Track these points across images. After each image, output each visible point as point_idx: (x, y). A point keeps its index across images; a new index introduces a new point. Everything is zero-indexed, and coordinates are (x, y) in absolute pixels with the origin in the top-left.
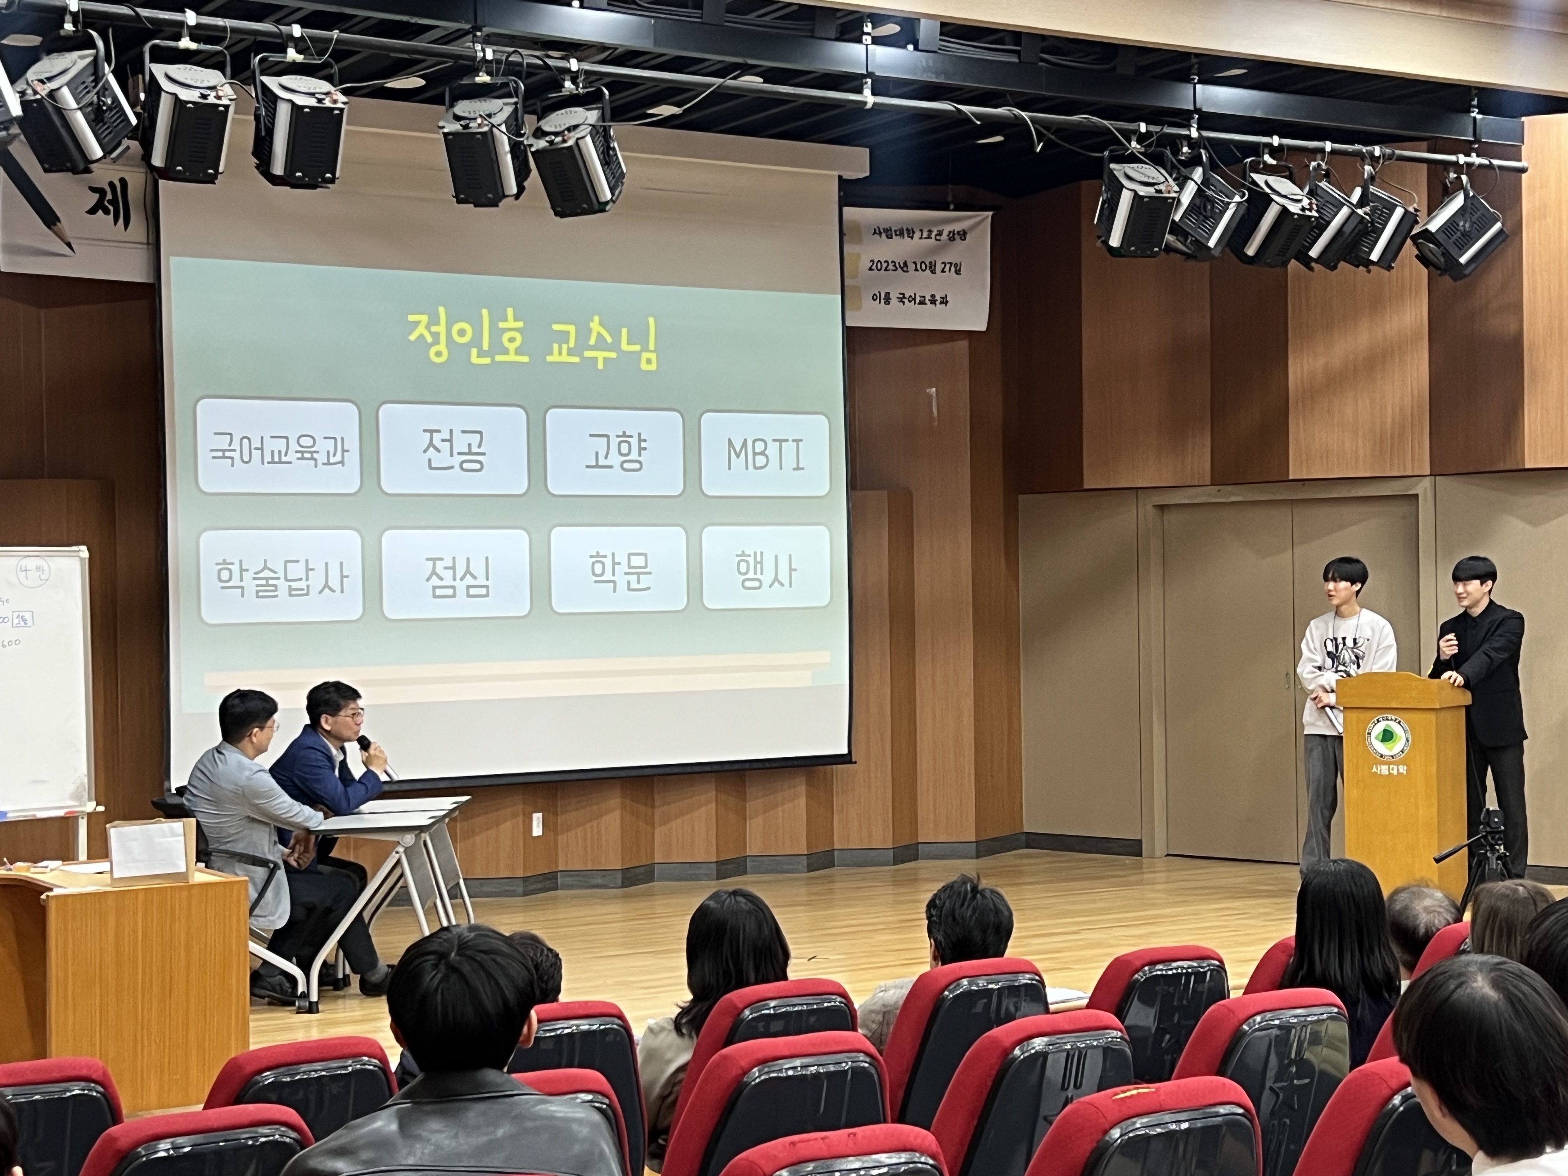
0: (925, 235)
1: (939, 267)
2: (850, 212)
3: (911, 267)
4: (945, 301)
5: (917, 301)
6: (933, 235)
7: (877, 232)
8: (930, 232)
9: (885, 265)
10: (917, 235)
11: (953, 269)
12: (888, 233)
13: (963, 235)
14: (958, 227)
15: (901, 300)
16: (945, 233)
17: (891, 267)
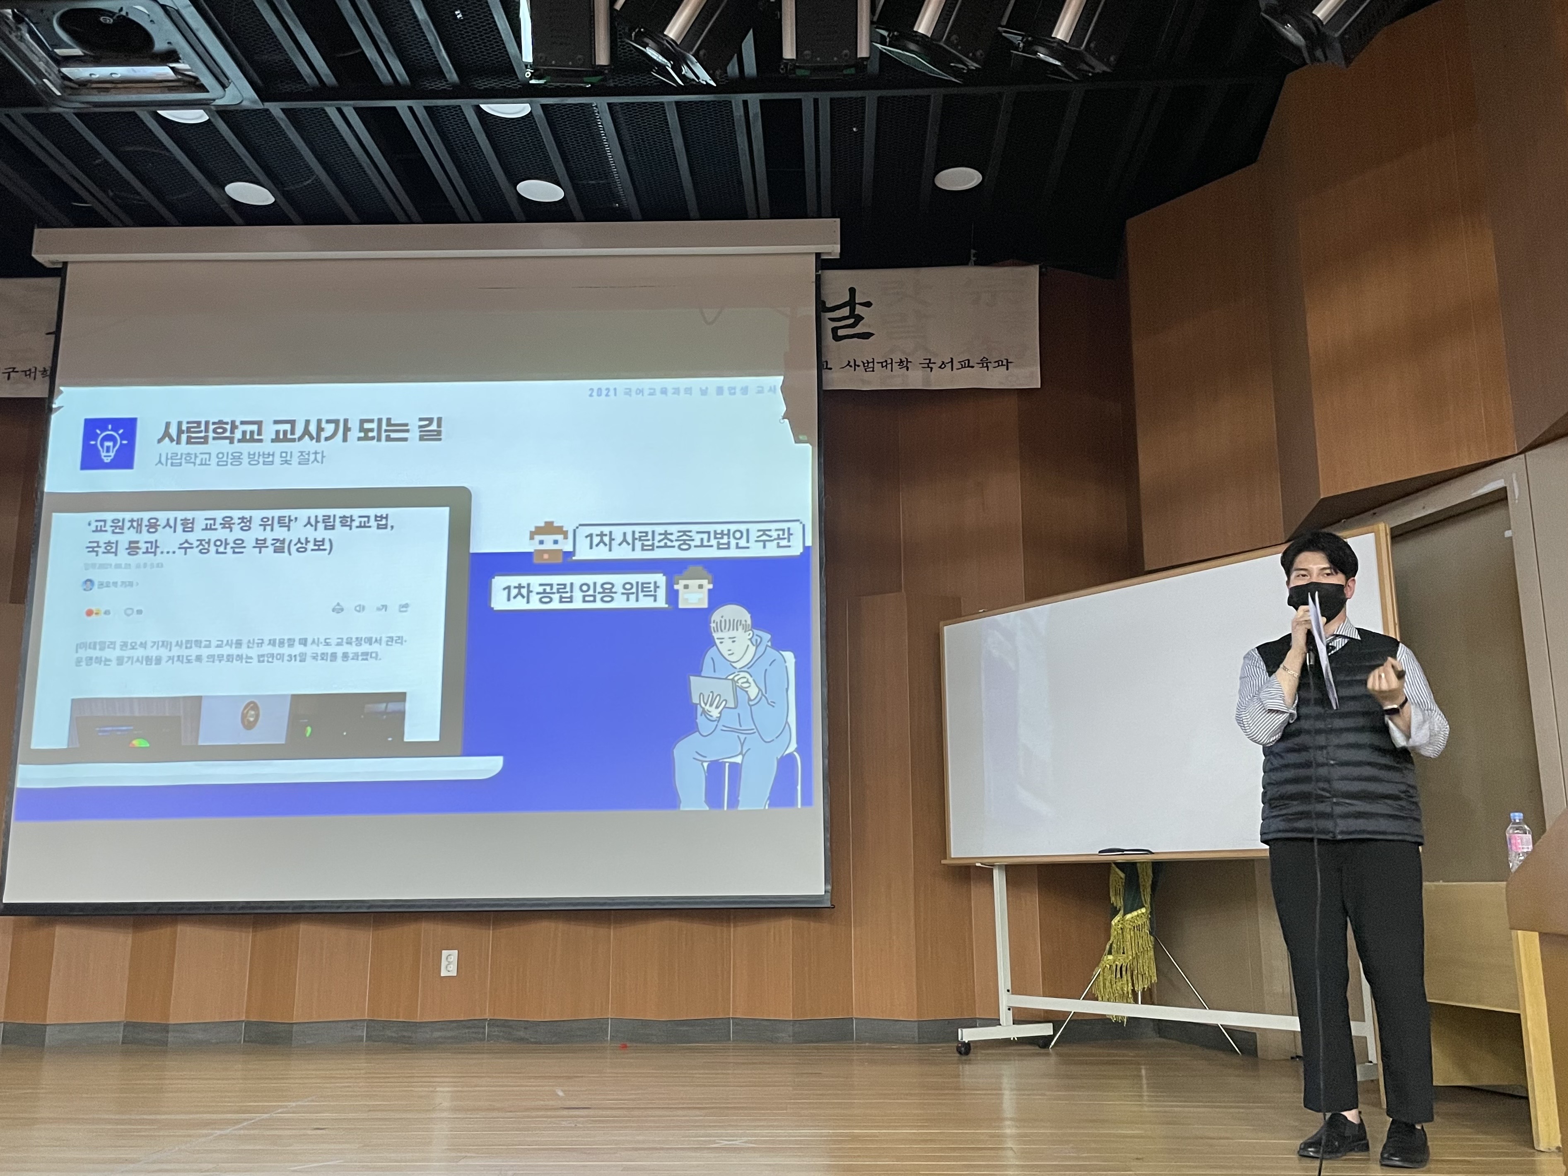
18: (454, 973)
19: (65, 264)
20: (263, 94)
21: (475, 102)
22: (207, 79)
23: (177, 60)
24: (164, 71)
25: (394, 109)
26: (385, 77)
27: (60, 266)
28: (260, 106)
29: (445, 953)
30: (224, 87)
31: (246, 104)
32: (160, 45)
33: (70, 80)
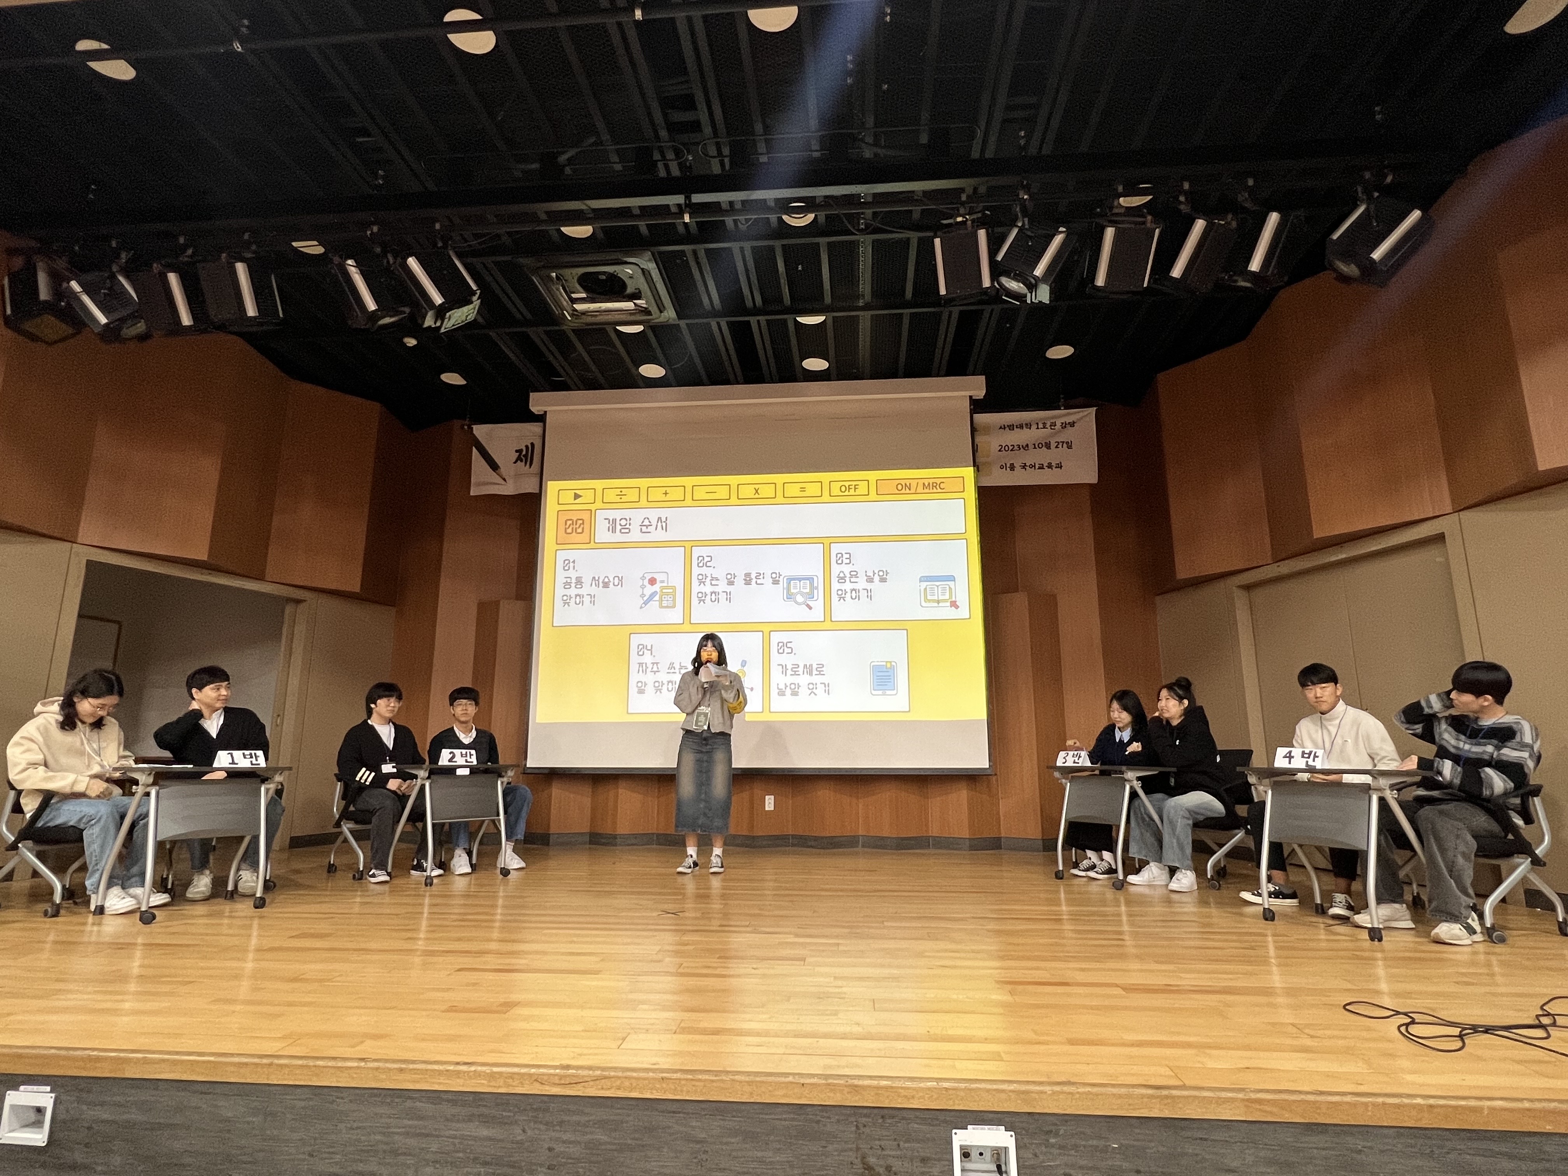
0: (1041, 426)
1: (1053, 445)
2: (982, 418)
3: (1031, 446)
4: (1059, 466)
5: (1037, 467)
6: (1048, 426)
7: (1003, 428)
8: (1044, 424)
9: (1011, 448)
10: (1034, 427)
11: (1065, 445)
12: (1011, 427)
13: (1072, 424)
14: (1069, 419)
15: (1024, 467)
16: (1058, 424)
17: (1016, 448)
18: (772, 809)
19: (546, 412)
20: (680, 316)
21: (792, 316)
22: (654, 309)
23: (639, 298)
24: (629, 305)
25: (749, 322)
26: (749, 304)
27: (542, 413)
28: (677, 322)
29: (767, 797)
30: (661, 312)
31: (671, 322)
32: (629, 290)
33: (576, 311)
